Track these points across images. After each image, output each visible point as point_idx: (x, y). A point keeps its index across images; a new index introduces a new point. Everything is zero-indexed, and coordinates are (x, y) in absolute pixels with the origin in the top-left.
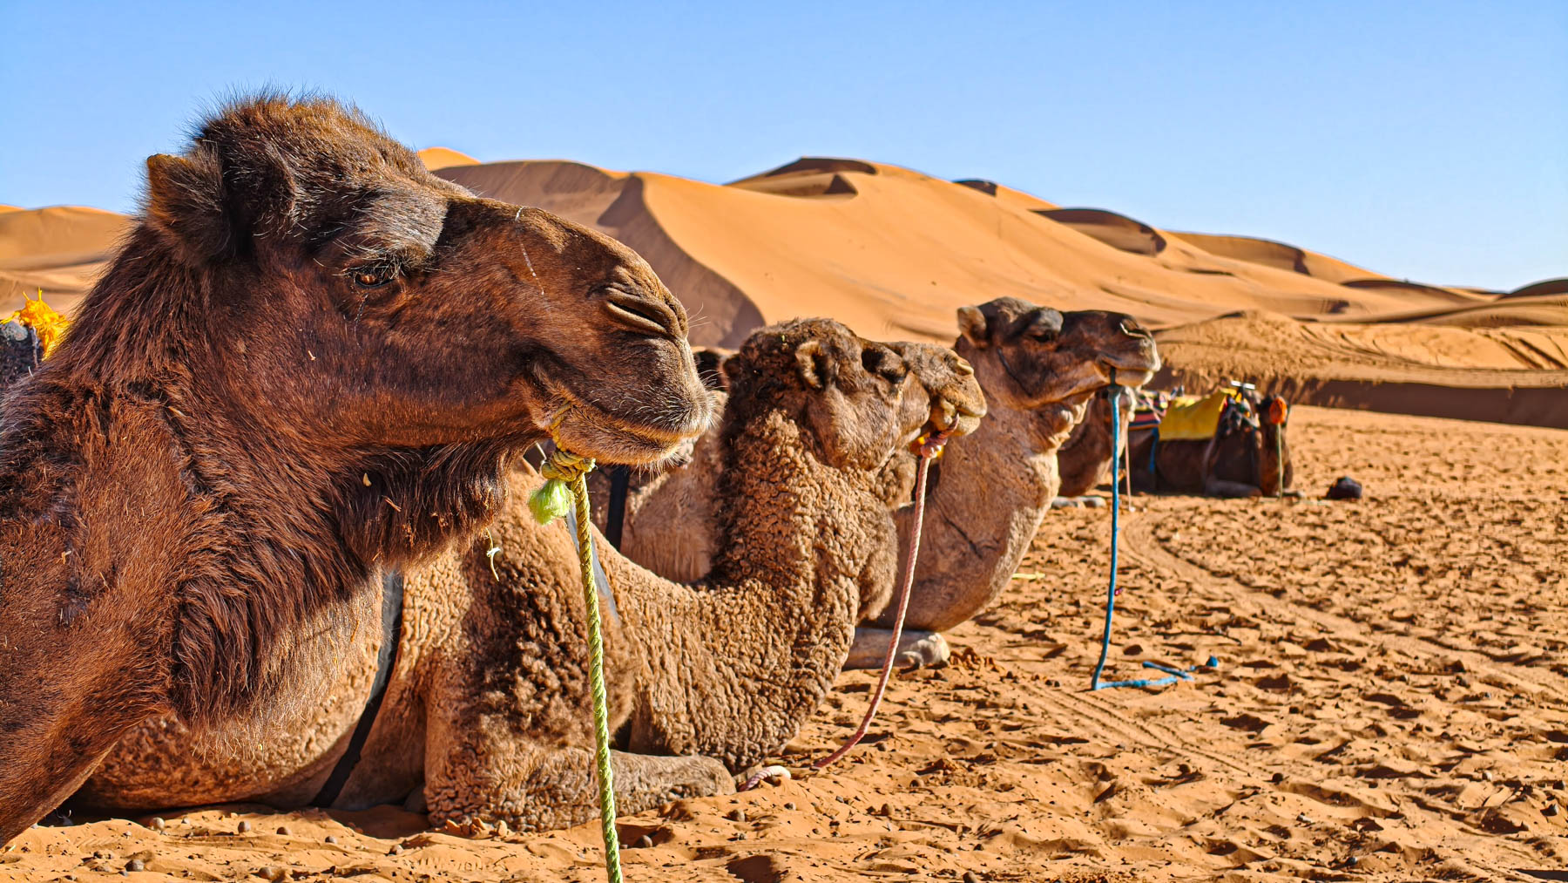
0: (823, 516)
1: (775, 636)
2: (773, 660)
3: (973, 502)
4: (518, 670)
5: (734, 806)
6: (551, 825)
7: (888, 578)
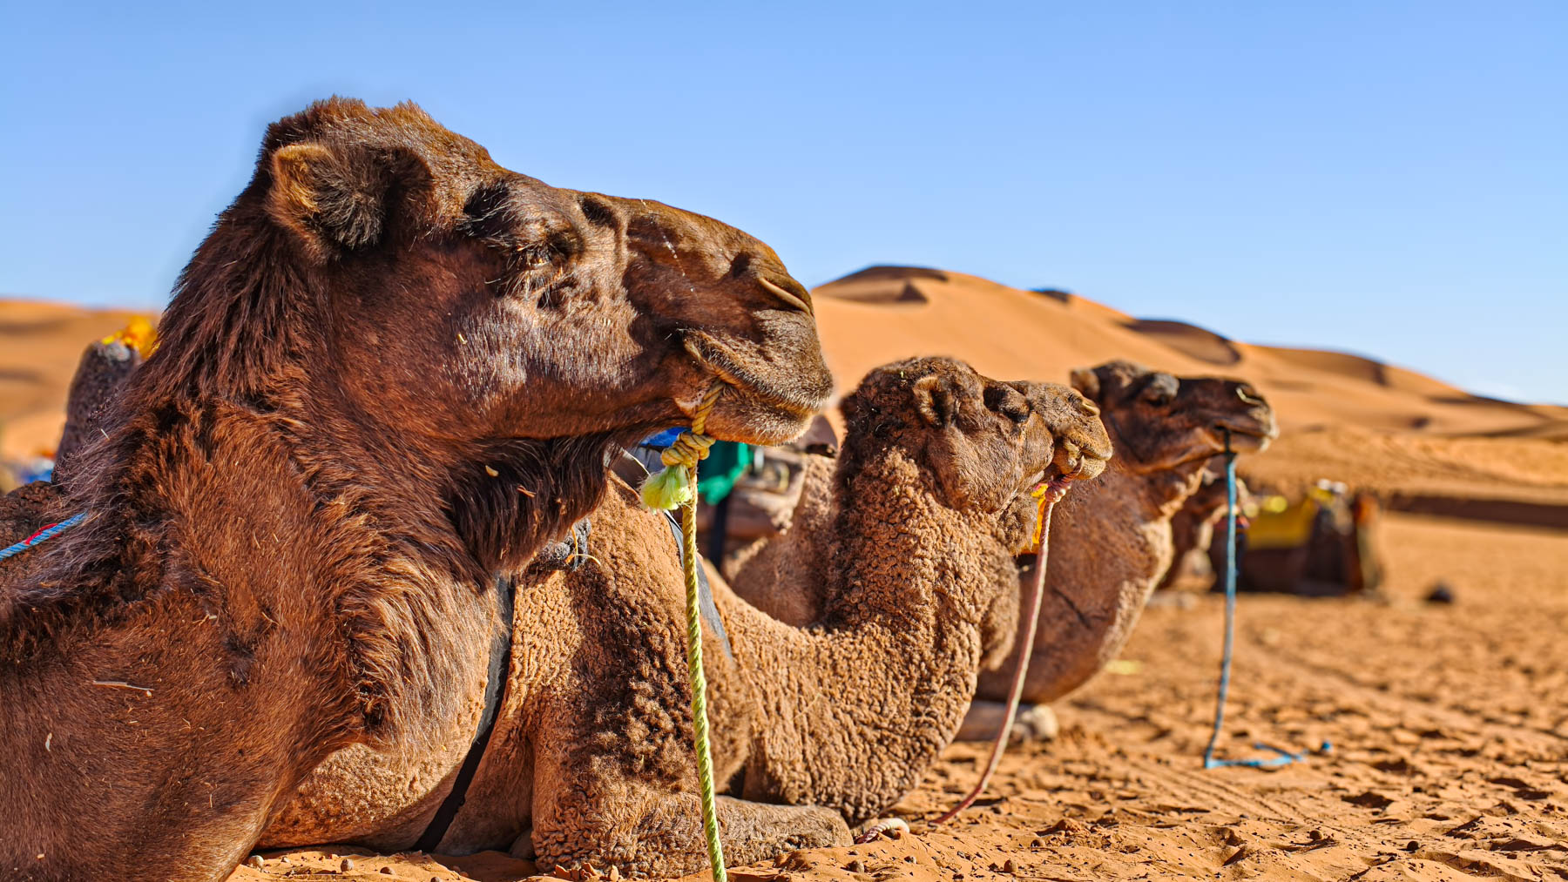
0: (943, 559)
1: (894, 683)
2: (892, 708)
3: (1081, 570)
4: (630, 710)
5: (853, 858)
6: (663, 873)
7: (1010, 625)
